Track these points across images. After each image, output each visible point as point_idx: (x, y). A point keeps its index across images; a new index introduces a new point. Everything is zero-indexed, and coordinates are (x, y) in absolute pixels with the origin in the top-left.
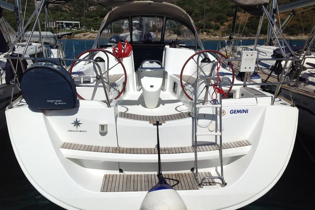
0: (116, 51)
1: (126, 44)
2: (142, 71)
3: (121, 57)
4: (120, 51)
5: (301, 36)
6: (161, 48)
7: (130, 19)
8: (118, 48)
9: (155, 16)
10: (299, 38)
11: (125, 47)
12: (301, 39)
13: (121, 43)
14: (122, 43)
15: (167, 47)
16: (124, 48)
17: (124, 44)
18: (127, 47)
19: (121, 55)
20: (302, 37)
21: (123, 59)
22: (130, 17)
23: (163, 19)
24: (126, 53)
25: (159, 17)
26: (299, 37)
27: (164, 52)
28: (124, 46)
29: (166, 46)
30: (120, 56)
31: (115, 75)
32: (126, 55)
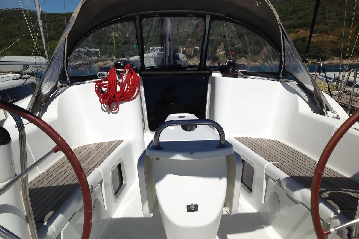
0: (104, 89)
1: (127, 71)
2: (157, 159)
3: (115, 101)
4: (112, 87)
5: (356, 59)
6: (203, 78)
7: (137, 21)
8: (107, 82)
9: (189, 15)
10: (354, 62)
11: (124, 78)
12: (356, 63)
13: (116, 71)
14: (118, 70)
15: (217, 75)
16: (121, 80)
17: (123, 71)
18: (127, 79)
19: (114, 97)
20: (357, 61)
21: (120, 106)
22: (137, 17)
23: (205, 20)
24: (126, 92)
25: (198, 16)
26: (354, 60)
27: (209, 86)
28: (121, 77)
29: (214, 75)
30: (111, 101)
31: (100, 144)
32: (126, 97)
